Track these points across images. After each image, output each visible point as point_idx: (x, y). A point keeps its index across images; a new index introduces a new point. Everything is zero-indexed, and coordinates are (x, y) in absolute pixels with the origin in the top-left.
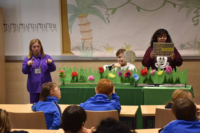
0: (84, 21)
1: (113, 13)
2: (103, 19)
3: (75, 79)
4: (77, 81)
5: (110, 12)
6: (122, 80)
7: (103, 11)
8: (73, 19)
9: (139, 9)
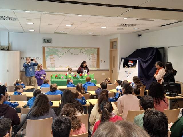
0: (52, 57)
1: (63, 54)
2: (59, 56)
3: (57, 78)
4: (57, 79)
5: (62, 54)
6: (73, 78)
7: (59, 54)
8: (47, 56)
9: (72, 53)
